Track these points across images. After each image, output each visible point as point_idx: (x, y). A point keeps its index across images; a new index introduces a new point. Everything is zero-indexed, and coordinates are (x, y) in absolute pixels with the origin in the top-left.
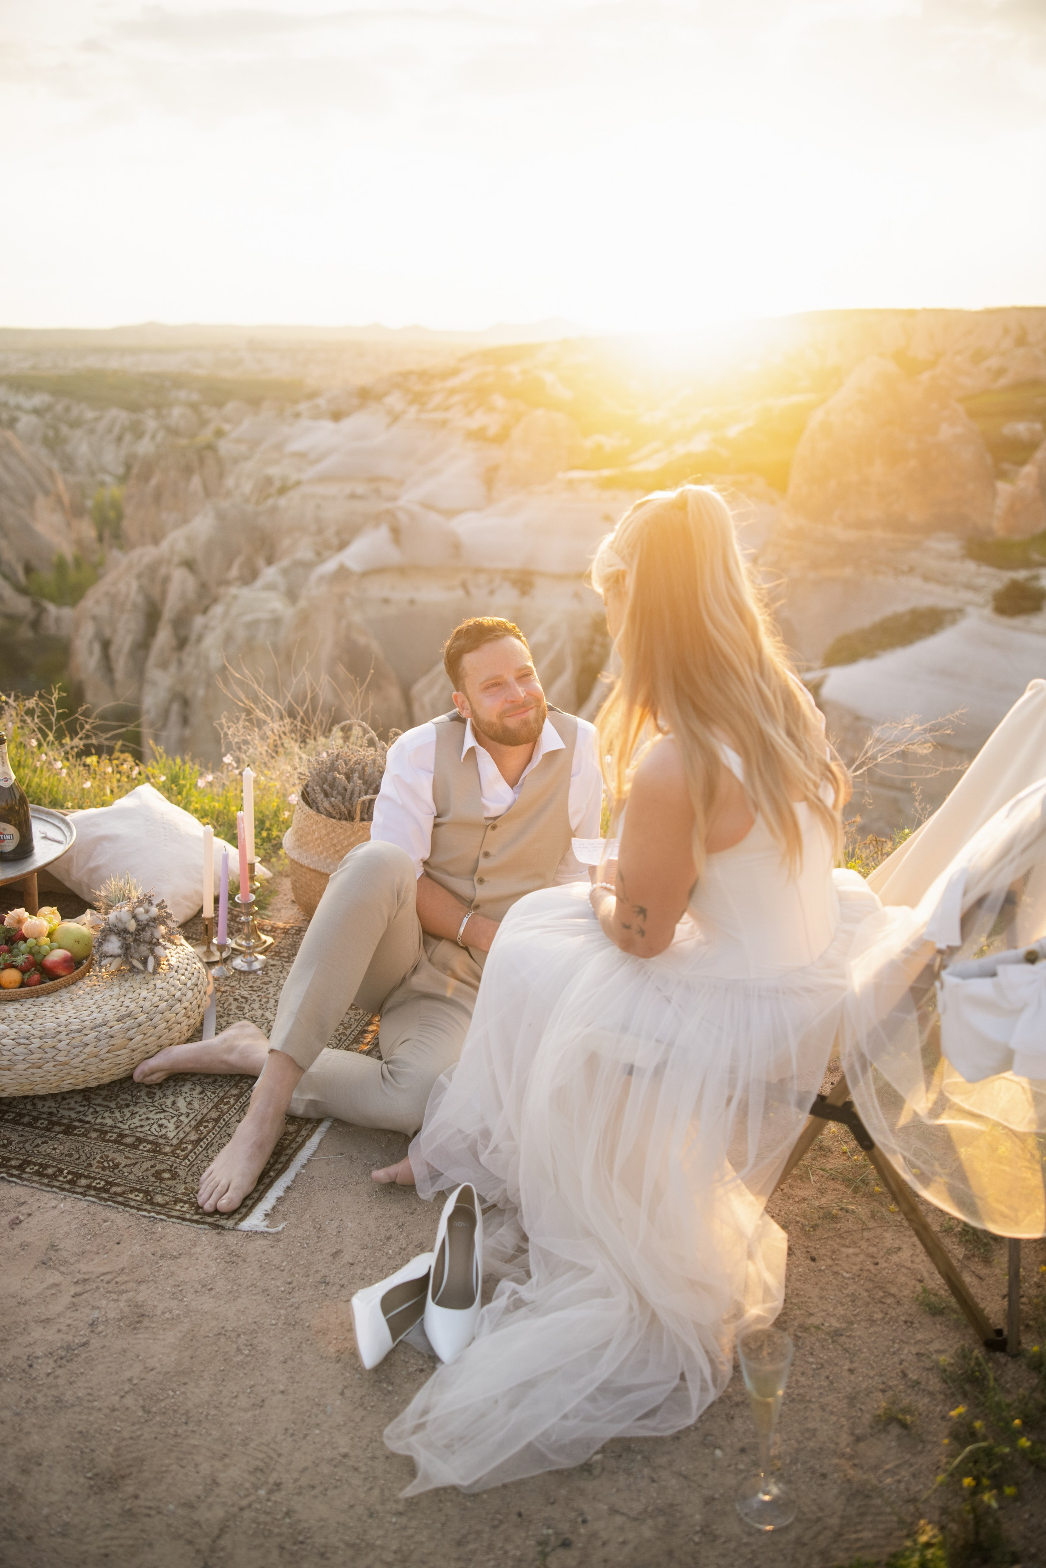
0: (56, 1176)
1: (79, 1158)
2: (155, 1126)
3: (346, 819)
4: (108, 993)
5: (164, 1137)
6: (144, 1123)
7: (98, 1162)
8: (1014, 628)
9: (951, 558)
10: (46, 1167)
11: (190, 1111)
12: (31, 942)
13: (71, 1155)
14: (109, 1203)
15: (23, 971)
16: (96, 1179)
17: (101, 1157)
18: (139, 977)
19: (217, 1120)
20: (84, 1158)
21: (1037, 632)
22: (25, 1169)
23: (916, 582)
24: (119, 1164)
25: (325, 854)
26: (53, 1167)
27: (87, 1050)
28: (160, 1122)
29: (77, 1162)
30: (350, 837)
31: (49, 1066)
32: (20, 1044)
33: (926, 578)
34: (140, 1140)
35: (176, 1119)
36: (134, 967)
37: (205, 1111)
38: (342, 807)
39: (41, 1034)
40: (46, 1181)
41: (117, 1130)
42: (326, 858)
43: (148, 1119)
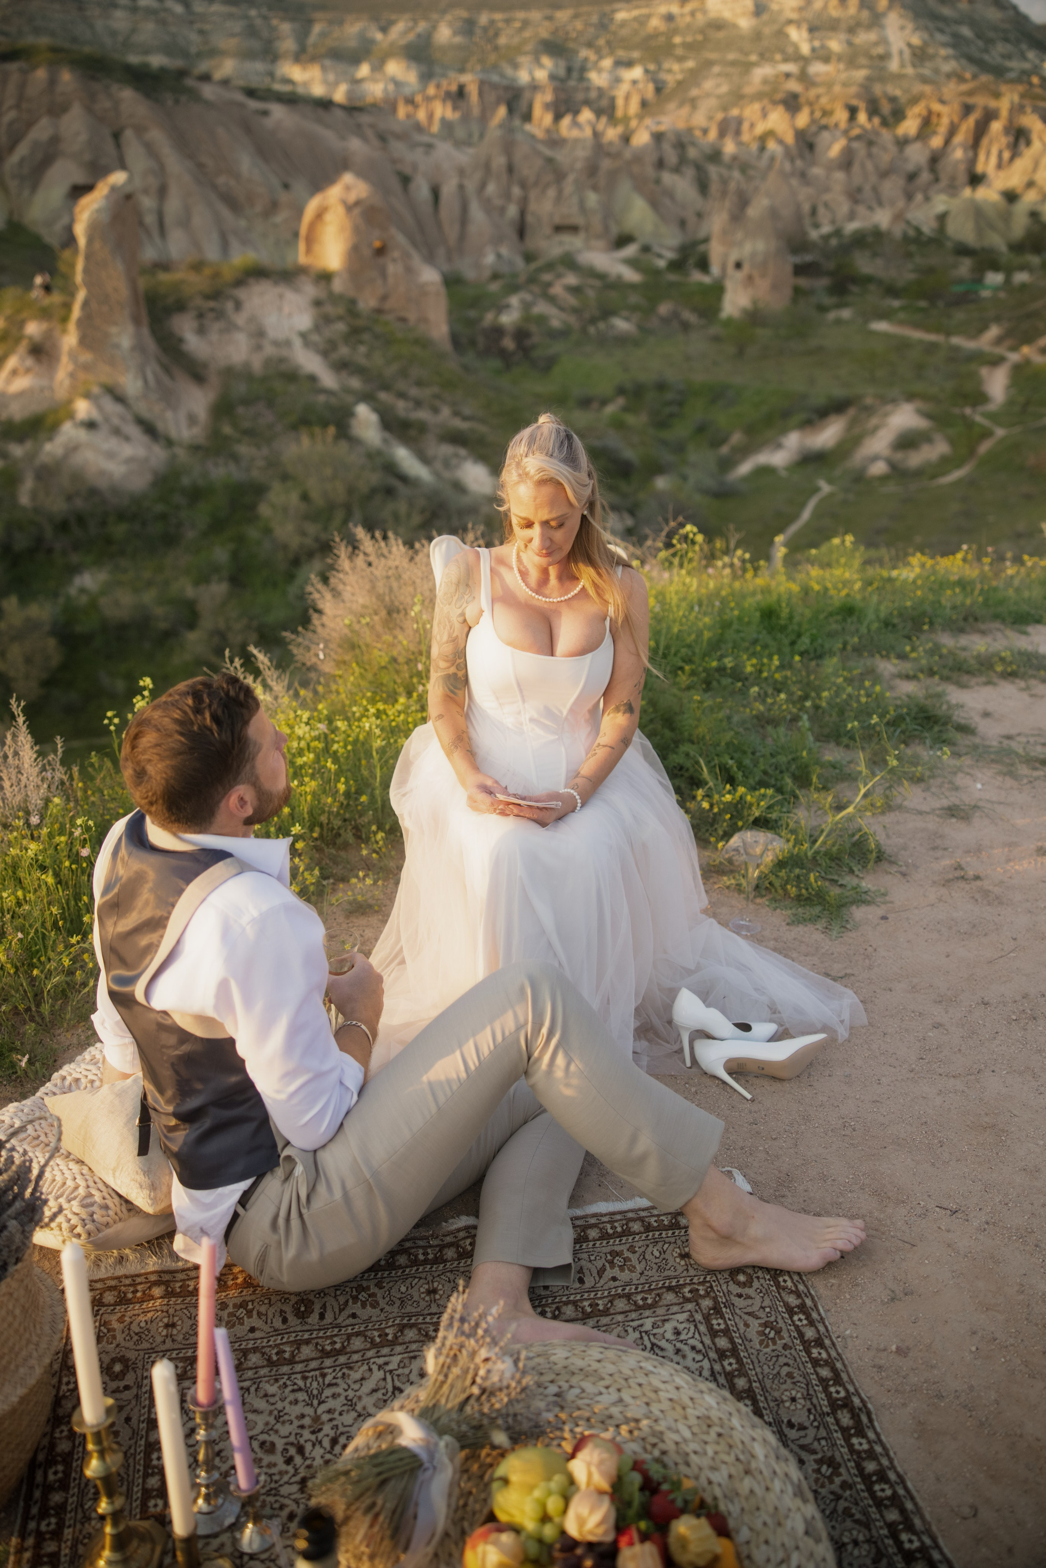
0: (826, 1361)
1: (787, 1364)
2: (683, 1337)
5: (691, 1320)
6: (686, 1349)
7: (775, 1343)
10: (823, 1381)
11: (630, 1330)
13: (790, 1375)
14: (813, 1292)
16: (797, 1328)
17: (767, 1346)
19: (628, 1296)
20: (782, 1360)
22: (845, 1398)
24: (760, 1325)
26: (817, 1374)
28: (673, 1337)
29: (791, 1362)
34: (714, 1334)
35: (655, 1331)
37: (620, 1318)
40: (839, 1365)
41: (717, 1367)
43: (678, 1351)
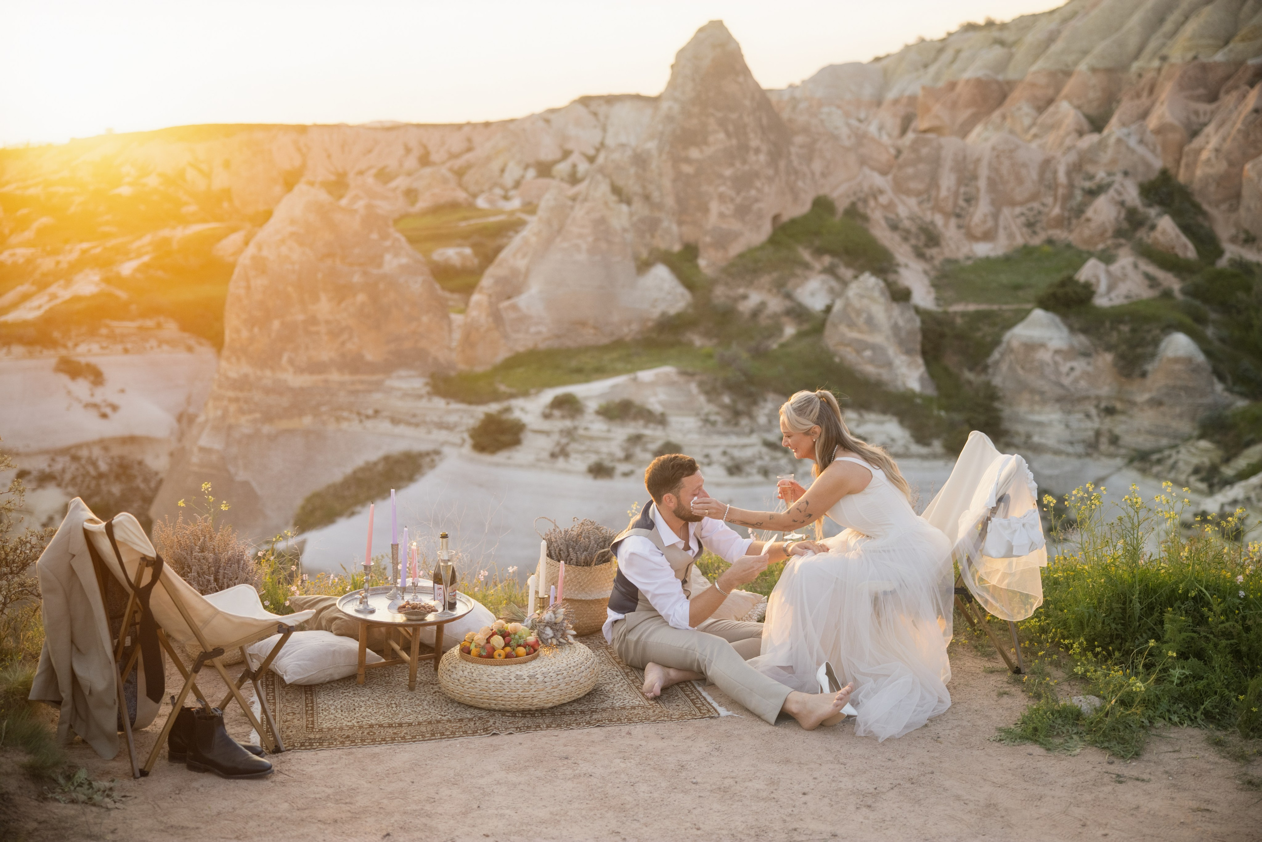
3: (587, 565)
4: (563, 655)
8: (497, 465)
9: (420, 397)
12: (519, 633)
15: (525, 648)
18: (567, 646)
21: (520, 466)
23: (385, 426)
25: (574, 588)
27: (584, 674)
30: (588, 576)
31: (572, 684)
32: (558, 675)
33: (395, 421)
36: (560, 642)
38: (588, 558)
39: (563, 669)
42: (575, 591)
